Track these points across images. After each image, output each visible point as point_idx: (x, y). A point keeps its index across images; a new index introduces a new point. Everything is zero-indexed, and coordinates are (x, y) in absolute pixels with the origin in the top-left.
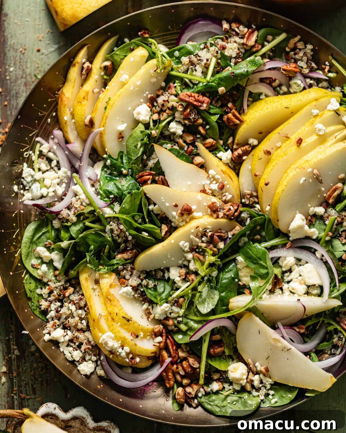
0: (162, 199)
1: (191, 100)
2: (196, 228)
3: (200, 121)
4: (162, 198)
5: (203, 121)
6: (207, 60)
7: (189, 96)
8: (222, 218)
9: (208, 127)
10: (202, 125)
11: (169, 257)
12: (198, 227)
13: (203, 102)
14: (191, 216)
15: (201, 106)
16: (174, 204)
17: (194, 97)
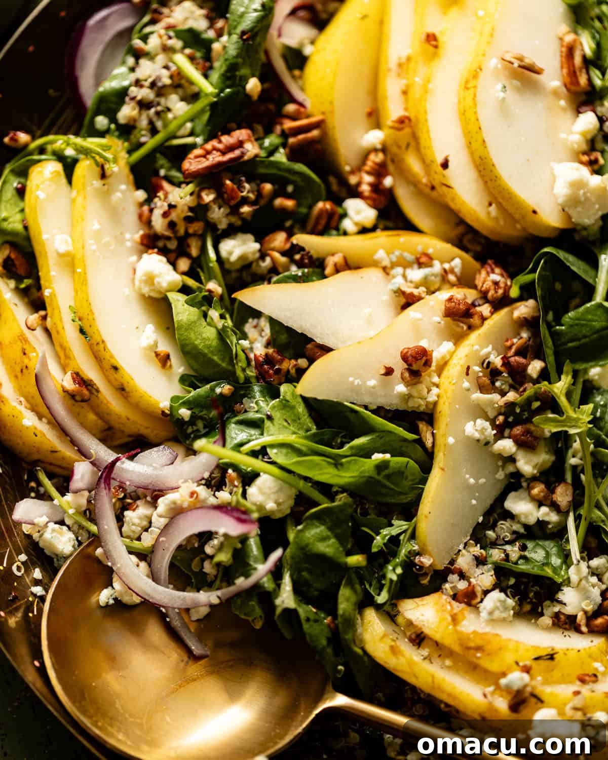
0: (353, 382)
1: (215, 158)
2: (467, 374)
3: (268, 187)
4: (351, 379)
5: (272, 183)
6: (166, 67)
7: (204, 156)
8: (492, 313)
9: (290, 189)
10: (275, 194)
11: (472, 481)
12: (468, 368)
13: (240, 144)
14: (434, 364)
15: (243, 154)
16: (383, 371)
17: (215, 149)
